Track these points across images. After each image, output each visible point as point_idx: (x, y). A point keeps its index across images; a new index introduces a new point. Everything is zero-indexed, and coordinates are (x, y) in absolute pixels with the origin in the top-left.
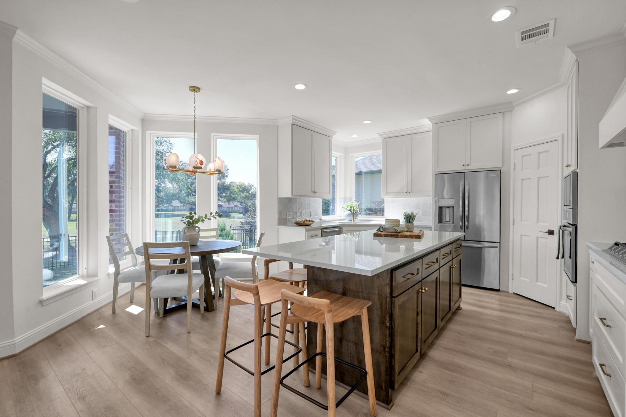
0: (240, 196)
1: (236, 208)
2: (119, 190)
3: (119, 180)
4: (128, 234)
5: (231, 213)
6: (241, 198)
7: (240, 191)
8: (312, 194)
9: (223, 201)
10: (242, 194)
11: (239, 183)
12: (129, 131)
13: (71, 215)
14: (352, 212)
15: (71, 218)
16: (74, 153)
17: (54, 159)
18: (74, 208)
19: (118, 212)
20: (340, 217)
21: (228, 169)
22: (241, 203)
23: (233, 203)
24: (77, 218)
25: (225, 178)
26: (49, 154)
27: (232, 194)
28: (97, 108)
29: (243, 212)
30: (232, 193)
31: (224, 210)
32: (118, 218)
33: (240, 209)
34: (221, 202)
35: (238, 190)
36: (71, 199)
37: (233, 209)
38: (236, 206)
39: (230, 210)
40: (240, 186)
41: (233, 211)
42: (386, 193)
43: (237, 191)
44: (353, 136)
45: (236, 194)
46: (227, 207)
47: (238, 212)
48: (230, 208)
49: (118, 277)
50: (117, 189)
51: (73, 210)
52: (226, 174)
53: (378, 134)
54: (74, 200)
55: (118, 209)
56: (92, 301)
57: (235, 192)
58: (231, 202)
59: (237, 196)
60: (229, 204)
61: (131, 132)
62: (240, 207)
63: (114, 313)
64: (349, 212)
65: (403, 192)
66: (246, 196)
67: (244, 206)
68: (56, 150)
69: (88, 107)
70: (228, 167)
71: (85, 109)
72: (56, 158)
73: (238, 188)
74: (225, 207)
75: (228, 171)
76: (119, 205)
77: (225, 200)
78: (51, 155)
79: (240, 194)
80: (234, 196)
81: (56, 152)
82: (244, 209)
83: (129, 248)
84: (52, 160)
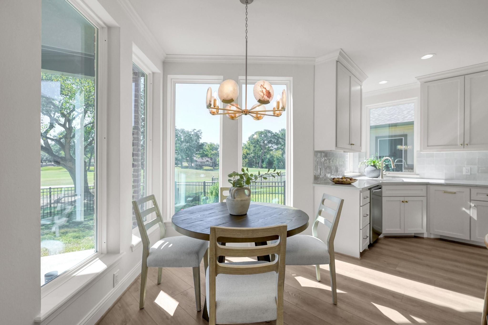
0: (210, 153)
1: (207, 163)
2: (138, 142)
3: (138, 131)
4: (155, 195)
5: (204, 167)
6: (211, 155)
7: (210, 149)
8: (350, 147)
9: (197, 157)
10: (212, 151)
11: (210, 144)
12: (150, 74)
13: (90, 167)
14: (377, 168)
15: (90, 169)
16: (92, 118)
17: (78, 123)
18: (92, 162)
19: (137, 166)
20: (353, 172)
21: (202, 133)
22: (211, 159)
23: (206, 159)
24: (94, 169)
25: (200, 139)
26: (74, 120)
27: (204, 152)
28: (120, 28)
29: (212, 166)
30: (204, 150)
31: (198, 164)
32: (136, 174)
33: (210, 163)
34: (196, 158)
35: (209, 148)
36: (90, 155)
37: (205, 163)
38: (207, 161)
39: (203, 164)
40: (211, 145)
41: (205, 164)
42: (428, 146)
43: (208, 150)
44: (380, 83)
45: (208, 151)
46: (201, 162)
47: (209, 165)
48: (203, 163)
49: (148, 258)
50: (136, 141)
51: (91, 163)
52: (200, 136)
53: (416, 77)
54: (92, 156)
55: (137, 163)
56: (114, 289)
57: (207, 150)
58: (204, 158)
59: (209, 153)
60: (202, 159)
61: (152, 75)
62: (210, 162)
63: (142, 309)
64: (373, 168)
65: (456, 145)
66: (215, 153)
67: (214, 161)
68: (79, 117)
69: (109, 28)
70: (202, 131)
71: (106, 30)
72: (79, 122)
73: (209, 147)
74: (199, 162)
75: (202, 134)
76: (138, 158)
77: (199, 156)
78: (76, 121)
79: (211, 152)
80: (206, 153)
81: (79, 118)
82: (213, 163)
83: (157, 213)
84: (76, 124)
